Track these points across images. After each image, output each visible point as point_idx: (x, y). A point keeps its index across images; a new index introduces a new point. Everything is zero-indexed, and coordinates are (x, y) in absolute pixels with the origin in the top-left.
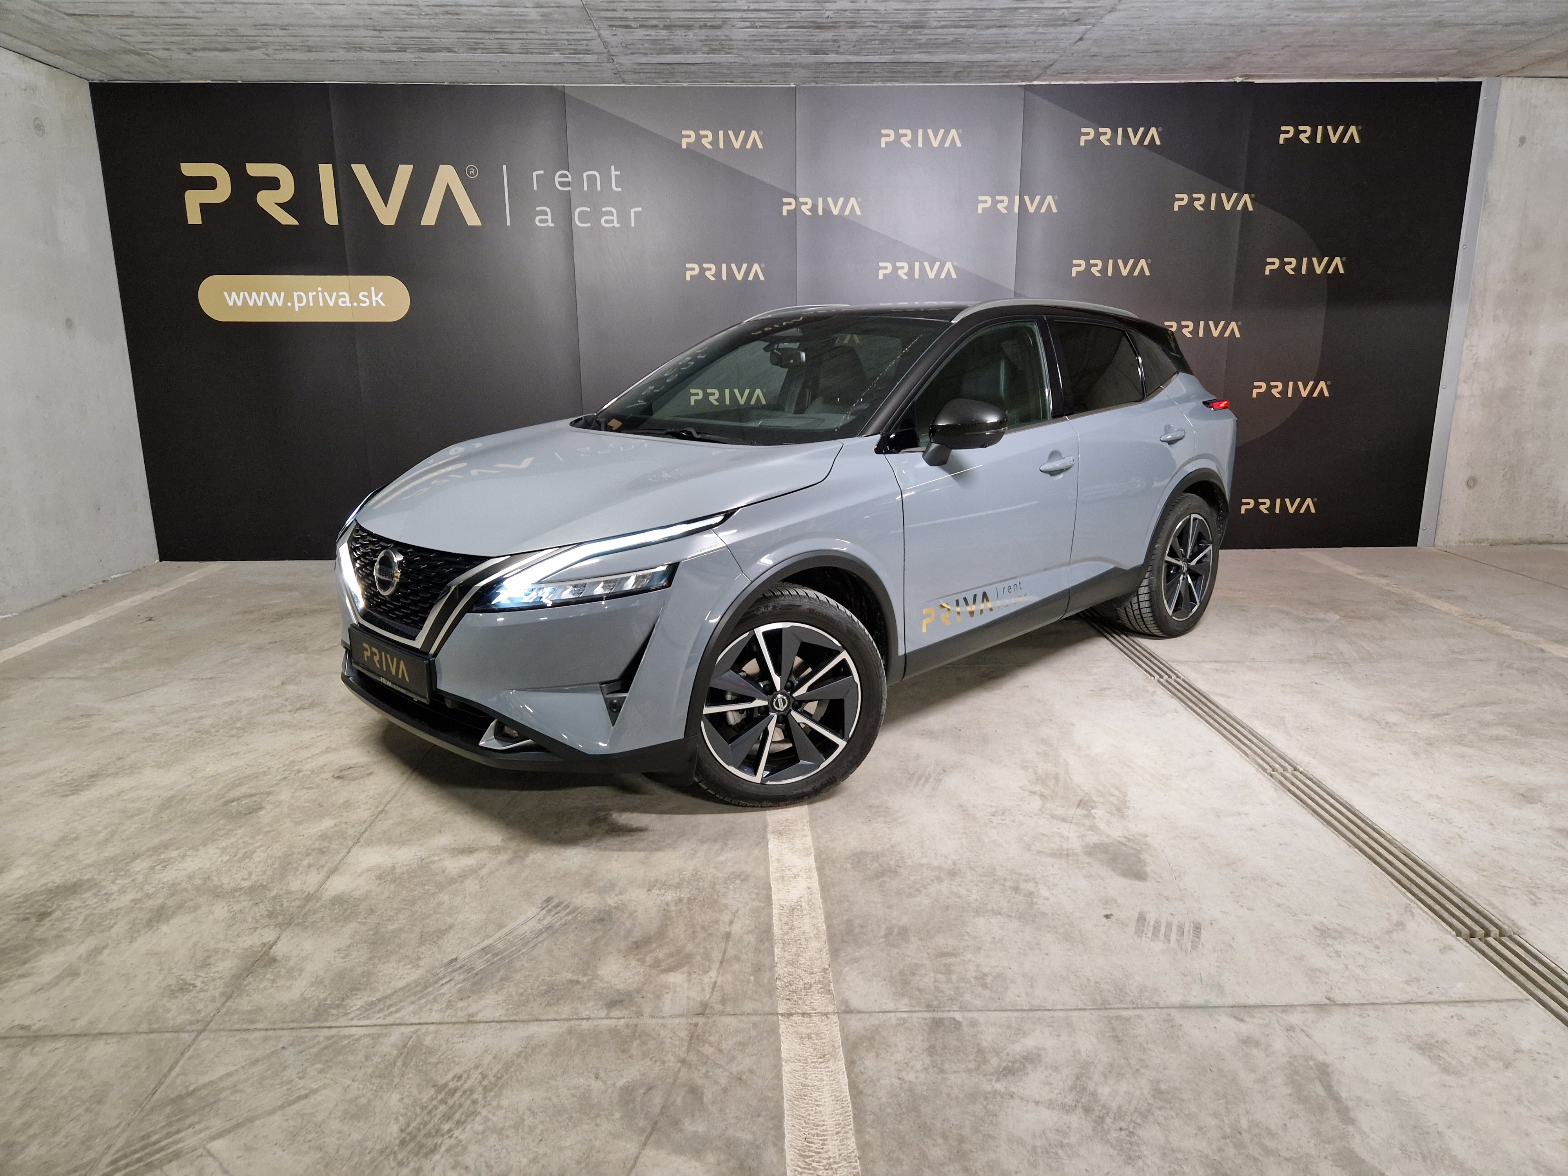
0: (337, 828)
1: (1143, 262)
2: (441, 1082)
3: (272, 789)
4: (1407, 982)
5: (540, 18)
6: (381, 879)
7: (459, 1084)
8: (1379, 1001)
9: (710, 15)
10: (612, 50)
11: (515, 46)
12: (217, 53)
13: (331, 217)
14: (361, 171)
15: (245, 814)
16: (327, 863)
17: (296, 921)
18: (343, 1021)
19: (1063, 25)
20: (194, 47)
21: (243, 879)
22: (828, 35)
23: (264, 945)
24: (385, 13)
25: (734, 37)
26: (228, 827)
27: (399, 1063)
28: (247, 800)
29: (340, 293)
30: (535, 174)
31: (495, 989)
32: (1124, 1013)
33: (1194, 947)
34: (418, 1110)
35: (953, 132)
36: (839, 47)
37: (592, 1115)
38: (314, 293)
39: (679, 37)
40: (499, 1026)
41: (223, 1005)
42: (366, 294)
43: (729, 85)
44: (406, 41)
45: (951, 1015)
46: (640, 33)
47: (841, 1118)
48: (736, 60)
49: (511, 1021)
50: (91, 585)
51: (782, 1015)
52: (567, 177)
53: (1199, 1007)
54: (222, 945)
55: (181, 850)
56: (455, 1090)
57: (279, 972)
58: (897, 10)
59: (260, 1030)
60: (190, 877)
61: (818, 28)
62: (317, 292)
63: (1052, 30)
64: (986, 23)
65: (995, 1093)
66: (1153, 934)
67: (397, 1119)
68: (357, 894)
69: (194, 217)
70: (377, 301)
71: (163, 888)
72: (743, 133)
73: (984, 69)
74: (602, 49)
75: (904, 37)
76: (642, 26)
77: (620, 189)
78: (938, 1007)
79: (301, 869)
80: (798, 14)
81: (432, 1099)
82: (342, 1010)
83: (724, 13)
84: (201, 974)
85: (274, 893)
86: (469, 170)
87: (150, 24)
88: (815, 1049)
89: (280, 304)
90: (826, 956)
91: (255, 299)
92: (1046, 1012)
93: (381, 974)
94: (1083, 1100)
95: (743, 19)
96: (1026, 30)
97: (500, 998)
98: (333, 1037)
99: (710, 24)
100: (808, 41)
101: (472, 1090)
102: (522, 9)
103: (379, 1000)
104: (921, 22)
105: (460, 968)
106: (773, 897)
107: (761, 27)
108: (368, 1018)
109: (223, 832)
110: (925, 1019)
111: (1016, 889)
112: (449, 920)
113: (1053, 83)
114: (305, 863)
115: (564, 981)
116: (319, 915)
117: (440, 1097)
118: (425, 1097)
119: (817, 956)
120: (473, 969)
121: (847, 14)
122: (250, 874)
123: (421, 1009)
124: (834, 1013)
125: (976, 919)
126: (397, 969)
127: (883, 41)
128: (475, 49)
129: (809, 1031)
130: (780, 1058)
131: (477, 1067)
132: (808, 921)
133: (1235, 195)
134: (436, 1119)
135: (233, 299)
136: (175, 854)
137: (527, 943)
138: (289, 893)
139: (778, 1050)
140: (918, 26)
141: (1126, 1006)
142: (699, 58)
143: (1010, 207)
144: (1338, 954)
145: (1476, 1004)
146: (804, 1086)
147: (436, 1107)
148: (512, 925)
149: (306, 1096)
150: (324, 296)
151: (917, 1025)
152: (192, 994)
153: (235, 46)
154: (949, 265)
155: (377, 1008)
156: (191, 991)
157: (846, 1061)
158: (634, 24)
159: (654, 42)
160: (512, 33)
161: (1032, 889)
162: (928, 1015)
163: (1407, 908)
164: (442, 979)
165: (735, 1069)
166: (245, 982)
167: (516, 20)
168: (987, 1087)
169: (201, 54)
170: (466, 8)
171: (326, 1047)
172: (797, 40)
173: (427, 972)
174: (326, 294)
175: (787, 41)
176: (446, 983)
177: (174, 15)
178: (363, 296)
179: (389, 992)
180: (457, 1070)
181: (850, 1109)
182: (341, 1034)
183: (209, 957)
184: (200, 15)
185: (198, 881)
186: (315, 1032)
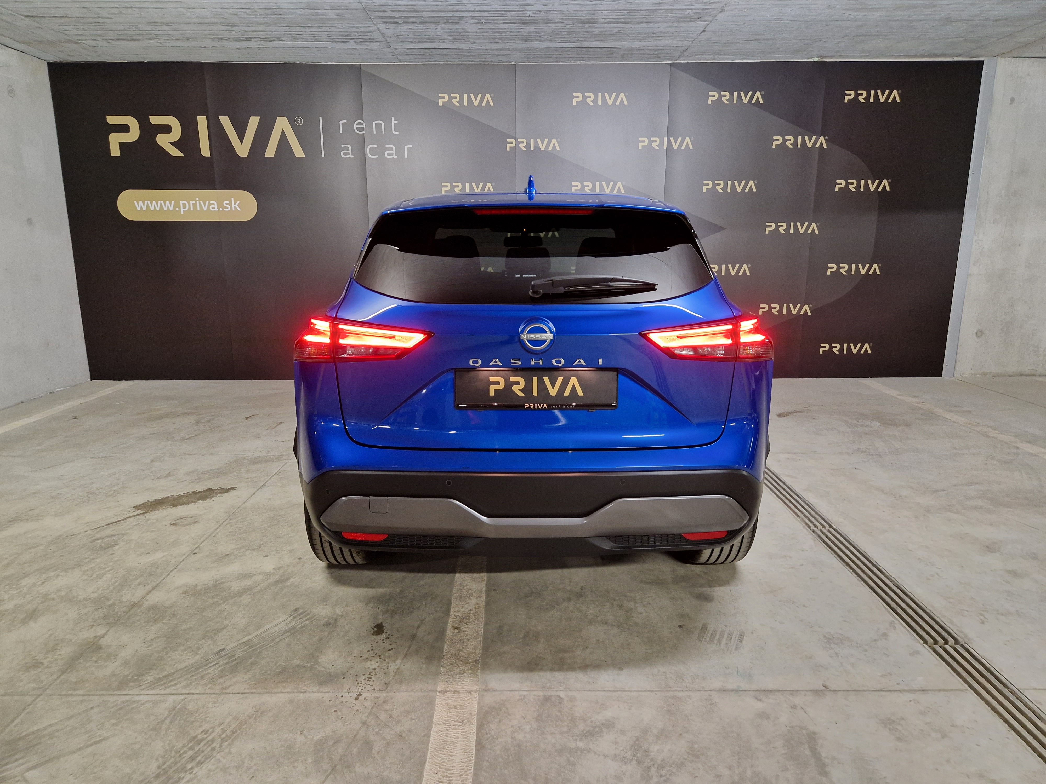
0: (164, 559)
1: (751, 183)
2: (193, 734)
3: (128, 531)
4: (883, 676)
5: (336, 17)
6: (185, 594)
7: (205, 736)
8: (860, 689)
9: (450, 15)
10: (388, 39)
11: (323, 37)
12: (127, 42)
13: (205, 151)
14: (225, 121)
15: (105, 549)
16: (151, 582)
17: (121, 622)
18: (136, 691)
19: (691, 21)
20: (112, 38)
21: (93, 592)
22: (531, 28)
23: (96, 637)
24: (233, 14)
25: (469, 30)
26: (91, 557)
27: (167, 721)
28: (109, 539)
29: (211, 202)
30: (341, 122)
31: (246, 670)
32: (679, 694)
33: (737, 649)
34: (173, 754)
35: (622, 95)
36: (540, 37)
37: (292, 760)
38: (194, 202)
39: (432, 30)
40: (242, 696)
41: (59, 677)
42: (228, 202)
43: (470, 63)
44: (250, 33)
45: (557, 693)
46: (405, 27)
47: (466, 765)
48: (474, 46)
49: (252, 693)
50: (42, 395)
51: (440, 692)
52: (362, 125)
53: (732, 691)
54: (68, 637)
55: (56, 572)
56: (202, 740)
57: (101, 656)
58: (575, 11)
59: (80, 695)
60: (59, 590)
61: (524, 23)
62: (196, 201)
63: (683, 25)
64: (637, 20)
65: (577, 748)
66: (710, 639)
67: (157, 759)
68: (167, 604)
69: (115, 151)
70: (235, 207)
71: (38, 597)
72: (480, 95)
73: (641, 52)
74: (381, 38)
75: (583, 30)
76: (405, 22)
77: (398, 133)
78: (550, 688)
79: (133, 586)
80: (508, 14)
81: (184, 746)
82: (137, 683)
83: (458, 13)
84: (49, 656)
85: (111, 602)
86: (297, 120)
87: (80, 23)
88: (457, 716)
89: (171, 209)
90: (479, 651)
91: (154, 206)
92: (625, 693)
93: (169, 659)
94: (638, 755)
95: (473, 18)
96: (665, 25)
97: (247, 677)
98: (127, 701)
99: (451, 20)
100: (519, 32)
101: (213, 741)
102: (323, 11)
103: (164, 677)
104: (594, 19)
105: (225, 655)
106: (452, 610)
107: (485, 23)
108: (152, 689)
109: (87, 560)
110: (539, 696)
111: (621, 607)
112: (226, 622)
113: (690, 62)
114: (137, 582)
115: (294, 665)
116: (138, 618)
117: (190, 745)
118: (180, 745)
119: (474, 651)
120: (234, 656)
121: (542, 13)
122: (98, 589)
123: (191, 683)
124: (476, 691)
125: (589, 627)
126: (182, 655)
127: (570, 33)
128: (297, 39)
129: (455, 703)
130: (432, 722)
131: (220, 725)
132: (472, 626)
133: (814, 137)
134: (184, 760)
135: (140, 206)
136: (52, 574)
137: (273, 640)
138: (121, 602)
139: (432, 717)
140: (591, 22)
141: (681, 689)
142: (447, 44)
143: (661, 145)
144: (837, 654)
145: (929, 692)
146: (445, 741)
147: (185, 752)
148: (267, 627)
149: (99, 742)
150: (200, 204)
151: (532, 700)
152: (40, 670)
153: (138, 37)
154: (619, 184)
155: (162, 683)
156: (39, 667)
157: (478, 724)
158: (399, 21)
159: (415, 33)
160: (319, 27)
161: (632, 607)
162: (541, 693)
163: (892, 623)
164: (211, 663)
165: (398, 729)
166: (77, 662)
167: (320, 18)
168: (572, 745)
169: (118, 43)
170: (285, 10)
171: (121, 709)
172: (511, 32)
173: (202, 658)
174: (201, 202)
175: (504, 32)
176: (213, 665)
177: (93, 16)
178: (226, 204)
179: (172, 671)
180: (206, 726)
181: (474, 758)
182: (133, 700)
183: (57, 645)
184: (112, 16)
185: (63, 593)
186: (116, 698)
